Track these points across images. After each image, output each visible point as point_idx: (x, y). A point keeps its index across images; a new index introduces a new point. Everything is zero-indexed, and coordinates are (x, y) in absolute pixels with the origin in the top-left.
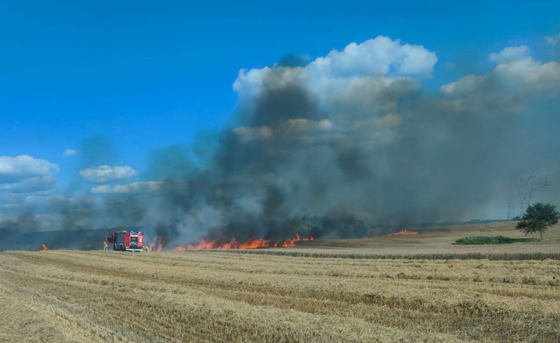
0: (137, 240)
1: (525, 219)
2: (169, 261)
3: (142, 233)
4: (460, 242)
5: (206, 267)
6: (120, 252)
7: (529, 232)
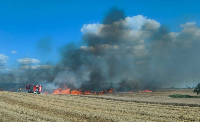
0: (39, 89)
1: (197, 88)
2: (54, 100)
3: (41, 86)
4: (171, 96)
5: (72, 104)
6: (31, 93)
7: (198, 94)
